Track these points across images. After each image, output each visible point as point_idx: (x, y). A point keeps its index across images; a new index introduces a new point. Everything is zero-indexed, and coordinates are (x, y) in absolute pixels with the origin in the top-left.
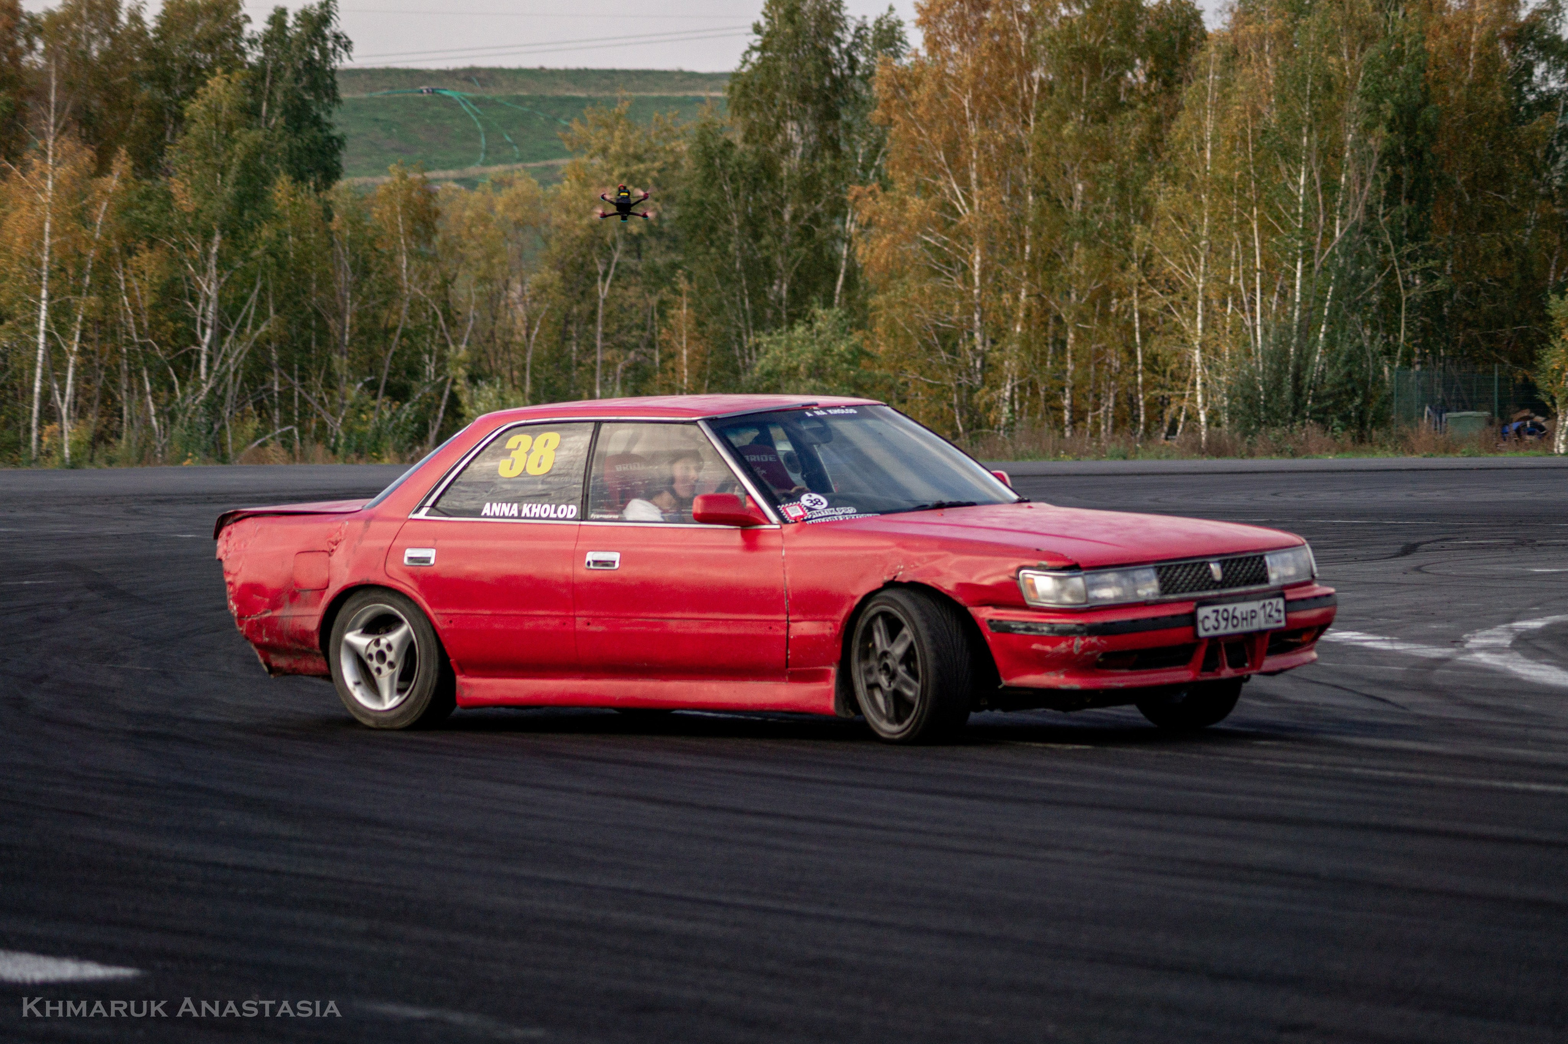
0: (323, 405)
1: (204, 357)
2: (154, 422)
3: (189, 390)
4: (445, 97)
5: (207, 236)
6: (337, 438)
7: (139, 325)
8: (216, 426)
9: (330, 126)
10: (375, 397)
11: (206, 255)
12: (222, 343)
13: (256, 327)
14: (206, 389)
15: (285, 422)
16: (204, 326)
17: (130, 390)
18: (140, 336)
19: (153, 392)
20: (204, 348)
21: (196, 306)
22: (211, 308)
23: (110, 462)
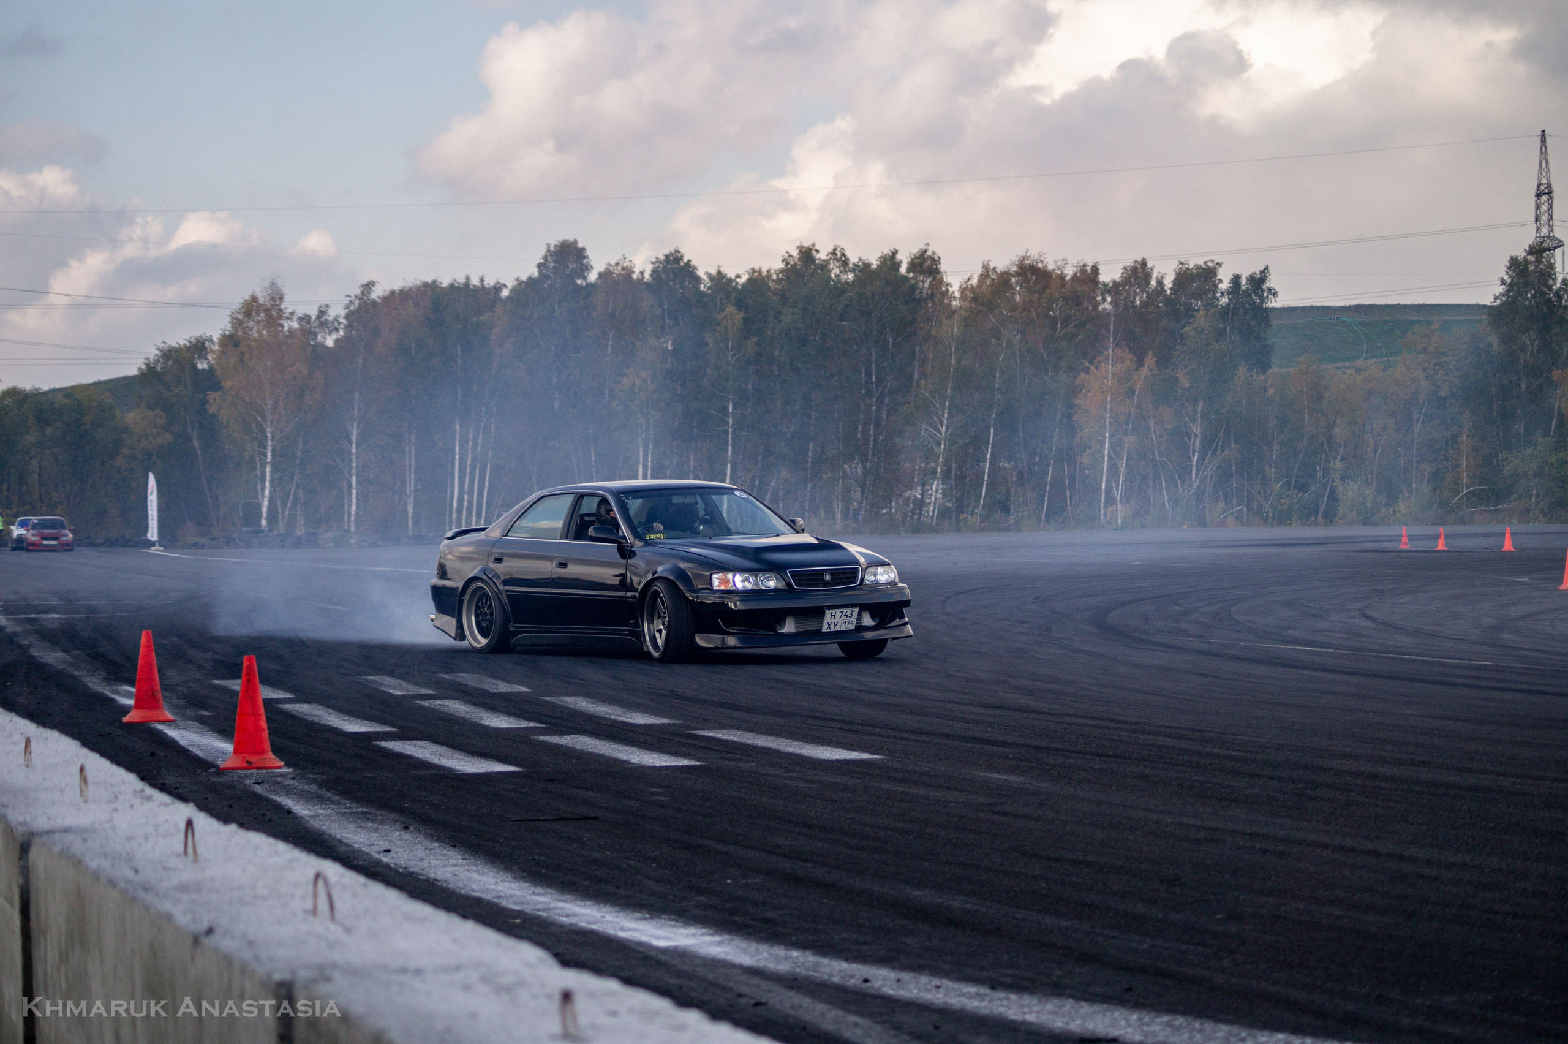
0: (1261, 495)
1: (1194, 468)
2: (1167, 505)
3: (1186, 487)
4: (1344, 321)
5: (1196, 401)
6: (1268, 512)
7: (1160, 452)
8: (1201, 507)
9: (1266, 339)
10: (1289, 490)
11: (1195, 411)
12: (1204, 460)
13: (1223, 451)
14: (1195, 485)
15: (1239, 505)
16: (1194, 451)
17: (1155, 488)
18: (1160, 457)
19: (1167, 487)
20: (1194, 463)
21: (1190, 440)
22: (1198, 441)
23: (1144, 526)
